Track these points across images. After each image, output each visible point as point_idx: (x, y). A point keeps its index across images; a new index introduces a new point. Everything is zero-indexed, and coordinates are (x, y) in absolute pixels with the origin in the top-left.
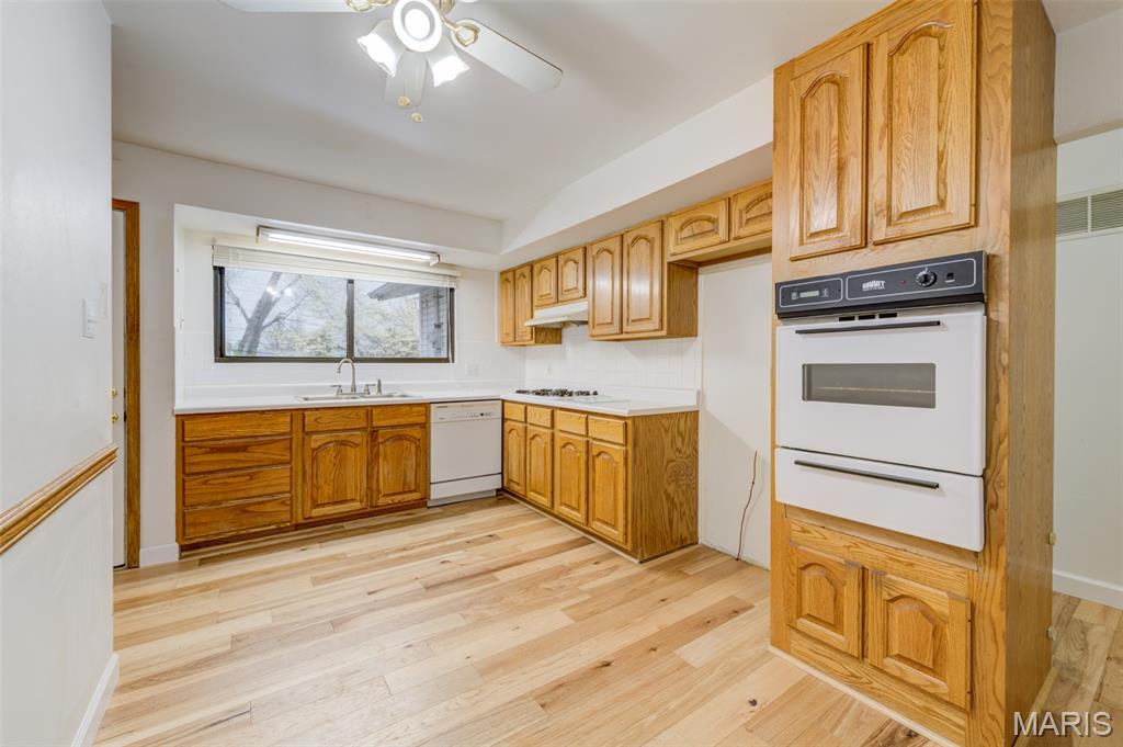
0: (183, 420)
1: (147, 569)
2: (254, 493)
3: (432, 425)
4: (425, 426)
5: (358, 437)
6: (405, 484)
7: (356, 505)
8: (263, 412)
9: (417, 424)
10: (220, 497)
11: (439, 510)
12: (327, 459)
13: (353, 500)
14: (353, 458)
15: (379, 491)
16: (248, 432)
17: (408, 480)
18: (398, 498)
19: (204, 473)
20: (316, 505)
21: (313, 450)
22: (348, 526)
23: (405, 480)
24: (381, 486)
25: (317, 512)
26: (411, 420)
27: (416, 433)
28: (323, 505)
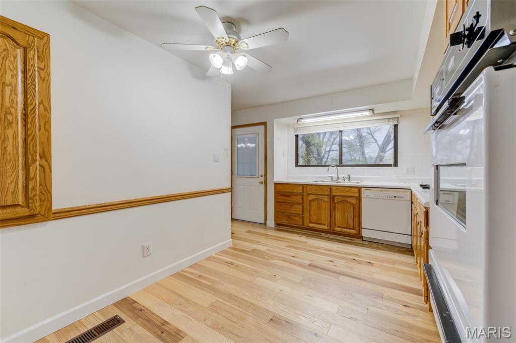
0: (276, 184)
1: (269, 227)
2: (292, 212)
3: (362, 199)
4: (359, 199)
5: (326, 199)
6: (347, 224)
7: (325, 227)
8: (295, 184)
9: (354, 197)
10: (283, 211)
11: (367, 243)
12: (314, 205)
13: (324, 225)
14: (324, 207)
15: (335, 224)
16: (291, 191)
17: (349, 222)
18: (344, 230)
19: (280, 202)
20: (310, 222)
21: (310, 201)
22: (323, 235)
23: (347, 222)
24: (336, 222)
25: (311, 225)
26: (351, 194)
27: (354, 201)
28: (313, 223)
